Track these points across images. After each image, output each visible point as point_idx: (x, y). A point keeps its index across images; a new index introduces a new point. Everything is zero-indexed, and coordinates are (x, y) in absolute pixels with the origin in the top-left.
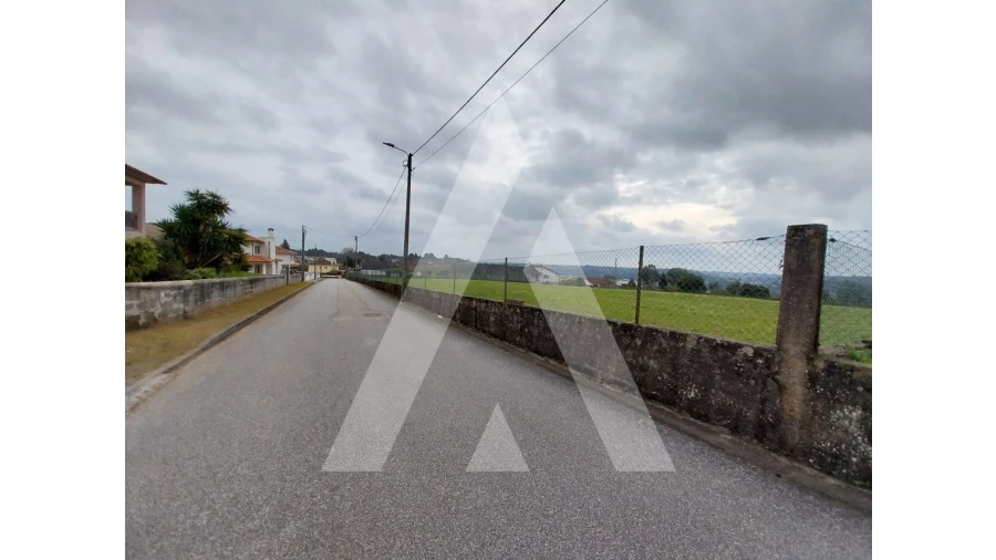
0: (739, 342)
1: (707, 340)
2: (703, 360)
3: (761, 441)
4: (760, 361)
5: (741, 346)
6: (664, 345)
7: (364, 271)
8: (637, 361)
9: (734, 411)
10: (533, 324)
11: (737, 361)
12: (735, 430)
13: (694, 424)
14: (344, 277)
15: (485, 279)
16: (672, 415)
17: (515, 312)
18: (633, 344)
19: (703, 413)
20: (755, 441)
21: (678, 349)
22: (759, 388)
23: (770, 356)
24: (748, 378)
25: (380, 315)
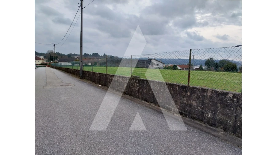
0: (228, 92)
1: (216, 92)
2: (214, 101)
3: (235, 133)
4: (235, 100)
5: (228, 93)
6: (199, 95)
7: (59, 63)
8: (188, 103)
9: (225, 121)
10: (144, 87)
11: (226, 100)
12: (225, 130)
13: (210, 128)
14: (49, 66)
15: (126, 66)
16: (201, 125)
17: (136, 82)
18: (186, 95)
19: (213, 124)
20: (233, 134)
21: (204, 96)
22: (234, 111)
23: (239, 97)
24: (230, 107)
25: (68, 85)
